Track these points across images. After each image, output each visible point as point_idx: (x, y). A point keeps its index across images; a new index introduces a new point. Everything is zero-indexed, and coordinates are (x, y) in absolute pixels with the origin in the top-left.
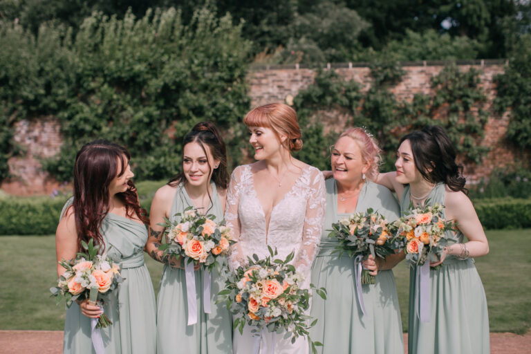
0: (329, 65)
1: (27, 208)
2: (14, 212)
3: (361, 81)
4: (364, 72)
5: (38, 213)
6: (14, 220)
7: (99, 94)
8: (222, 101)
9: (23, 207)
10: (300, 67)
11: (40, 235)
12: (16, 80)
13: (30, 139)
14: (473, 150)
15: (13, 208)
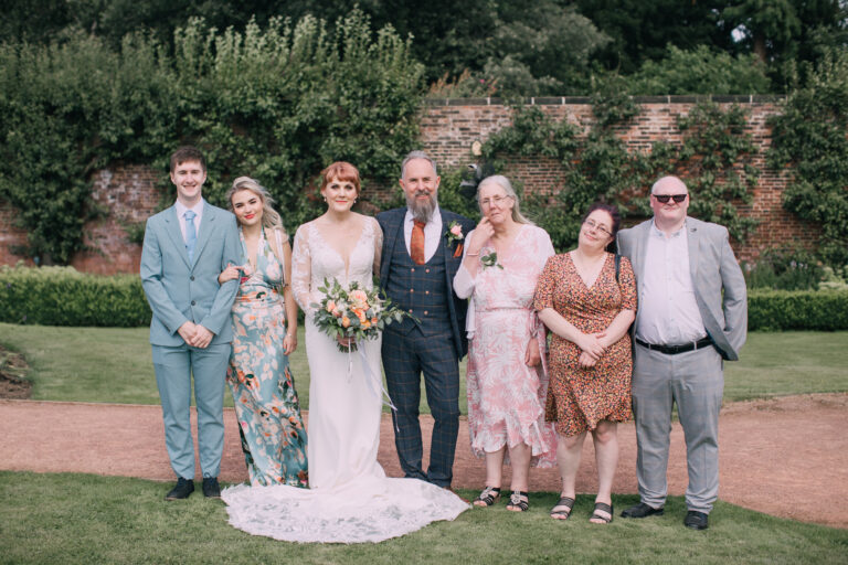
0: (533, 99)
1: (110, 290)
2: (92, 296)
3: (578, 123)
4: (583, 111)
5: (124, 297)
6: (91, 306)
7: (211, 136)
8: (380, 148)
9: (104, 287)
10: (492, 103)
11: (126, 326)
12: (96, 114)
13: (113, 197)
14: (735, 222)
15: (91, 288)
